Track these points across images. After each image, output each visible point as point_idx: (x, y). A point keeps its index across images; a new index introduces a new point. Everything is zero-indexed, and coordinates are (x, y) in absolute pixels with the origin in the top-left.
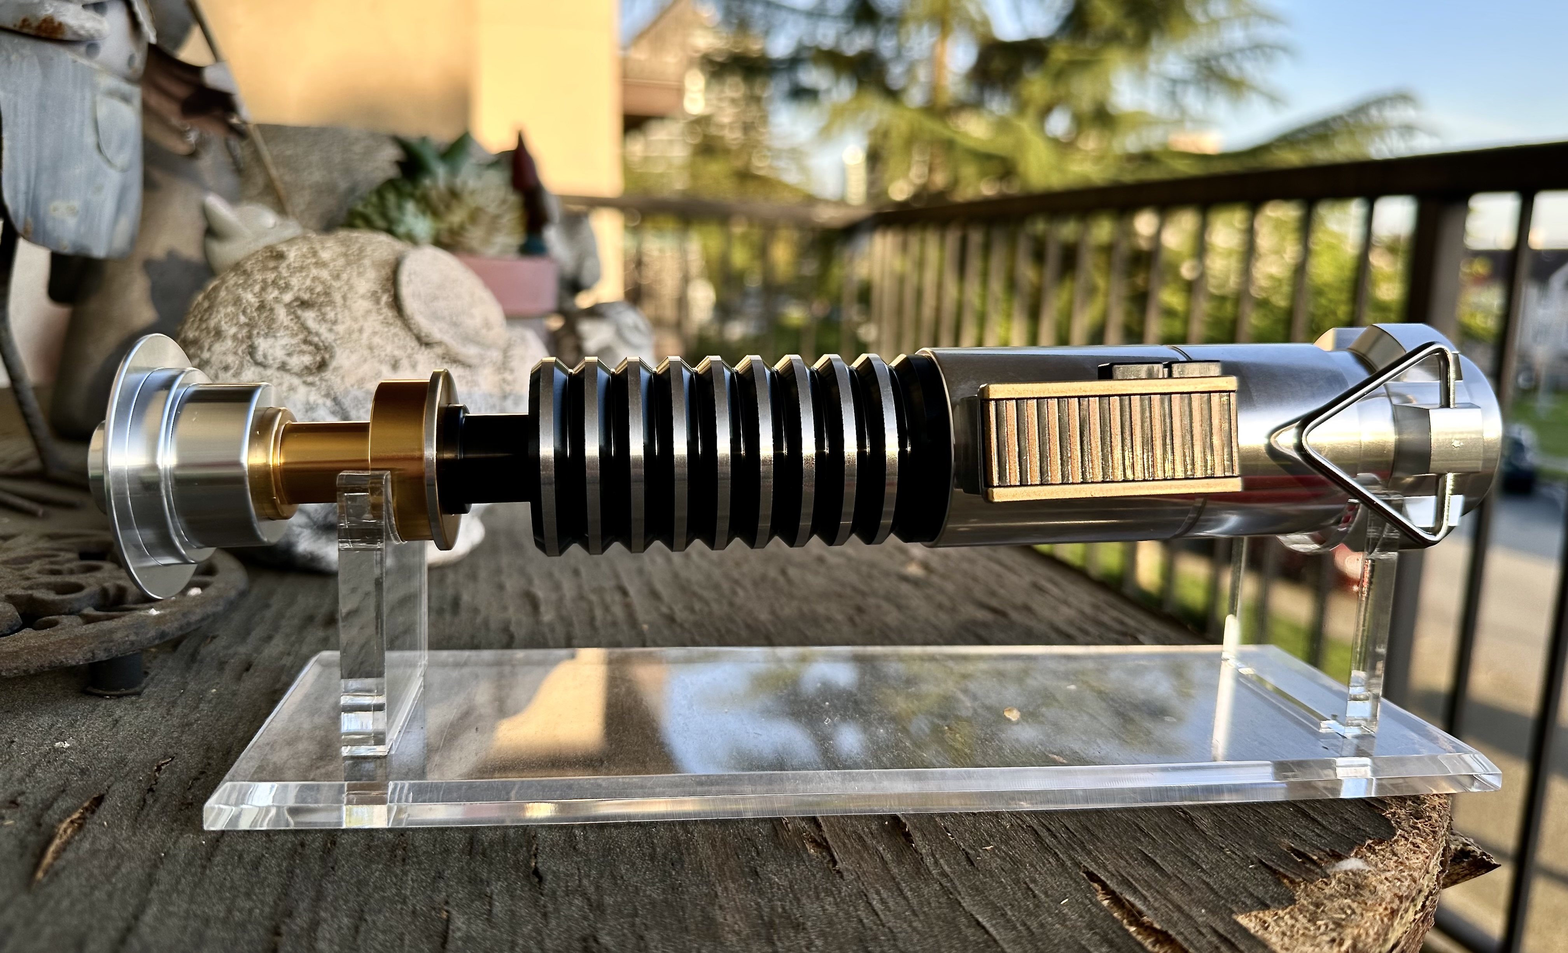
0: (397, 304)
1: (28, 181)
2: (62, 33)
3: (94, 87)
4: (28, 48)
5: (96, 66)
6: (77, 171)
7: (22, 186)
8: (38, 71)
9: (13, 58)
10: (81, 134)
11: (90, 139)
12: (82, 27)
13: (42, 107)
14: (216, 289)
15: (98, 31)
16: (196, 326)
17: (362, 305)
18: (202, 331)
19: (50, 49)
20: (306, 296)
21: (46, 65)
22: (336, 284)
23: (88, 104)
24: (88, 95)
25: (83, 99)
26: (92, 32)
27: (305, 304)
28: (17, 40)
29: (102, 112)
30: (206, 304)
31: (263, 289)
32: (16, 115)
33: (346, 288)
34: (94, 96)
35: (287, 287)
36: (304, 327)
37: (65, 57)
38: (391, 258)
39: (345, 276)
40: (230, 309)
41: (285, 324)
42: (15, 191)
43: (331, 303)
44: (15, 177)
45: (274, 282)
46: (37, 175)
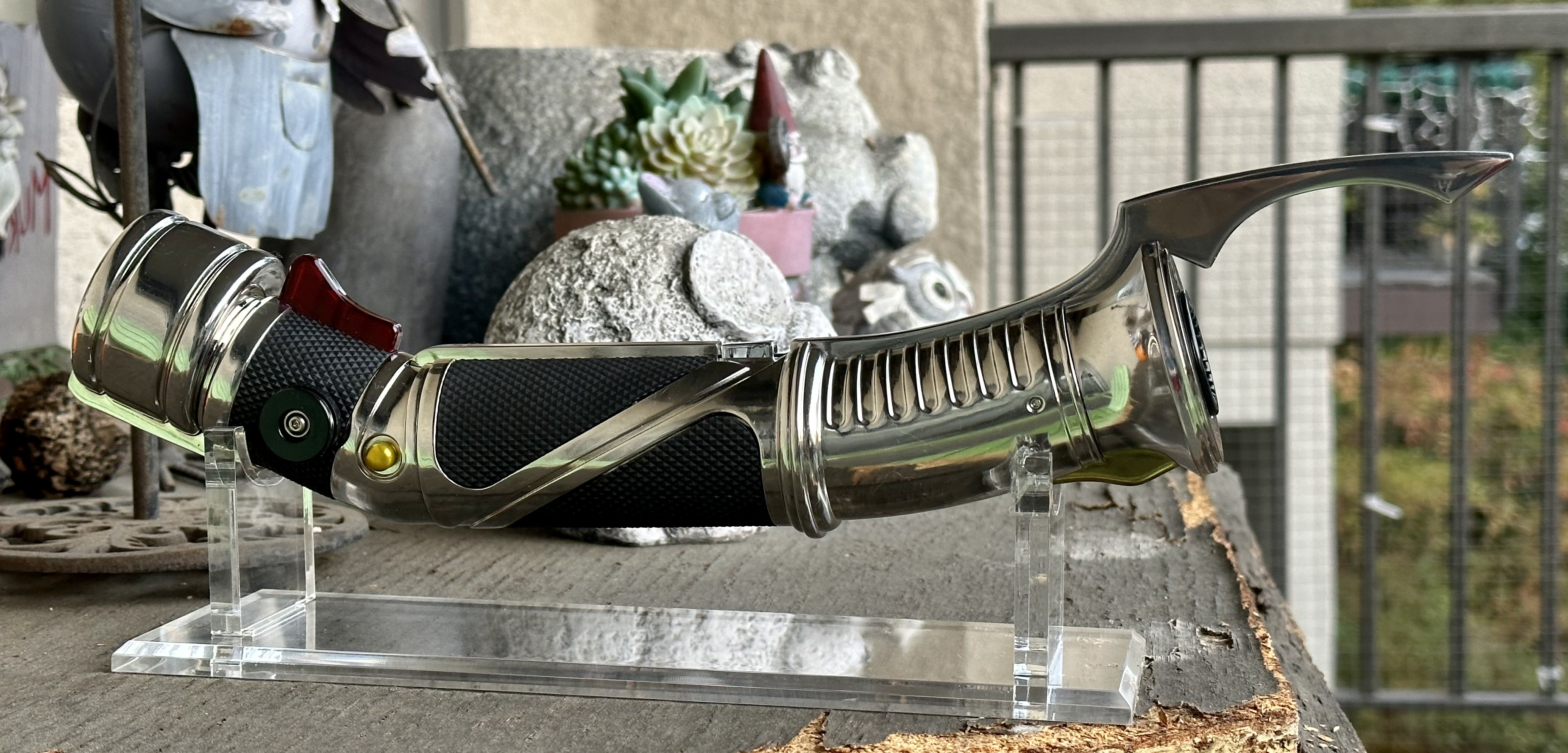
0: (687, 288)
1: (221, 172)
2: (252, 30)
3: (281, 73)
4: (222, 46)
5: (283, 53)
6: (265, 157)
7: (216, 177)
8: (230, 67)
9: (211, 57)
10: (269, 121)
11: (278, 126)
12: (269, 22)
13: (234, 101)
14: (528, 278)
15: (282, 23)
16: (510, 313)
17: (656, 290)
18: (516, 317)
19: (241, 45)
20: (606, 283)
21: (238, 62)
22: (632, 271)
23: (275, 91)
24: (275, 83)
25: (270, 87)
26: (278, 25)
27: (607, 291)
28: (213, 41)
29: (289, 96)
30: (519, 293)
31: (569, 278)
32: (211, 112)
33: (641, 274)
34: (281, 82)
35: (591, 275)
36: (606, 314)
37: (253, 51)
38: (682, 242)
39: (640, 263)
40: (542, 297)
41: (588, 309)
42: (210, 182)
43: (629, 288)
44: (210, 170)
45: (579, 271)
46: (230, 165)
